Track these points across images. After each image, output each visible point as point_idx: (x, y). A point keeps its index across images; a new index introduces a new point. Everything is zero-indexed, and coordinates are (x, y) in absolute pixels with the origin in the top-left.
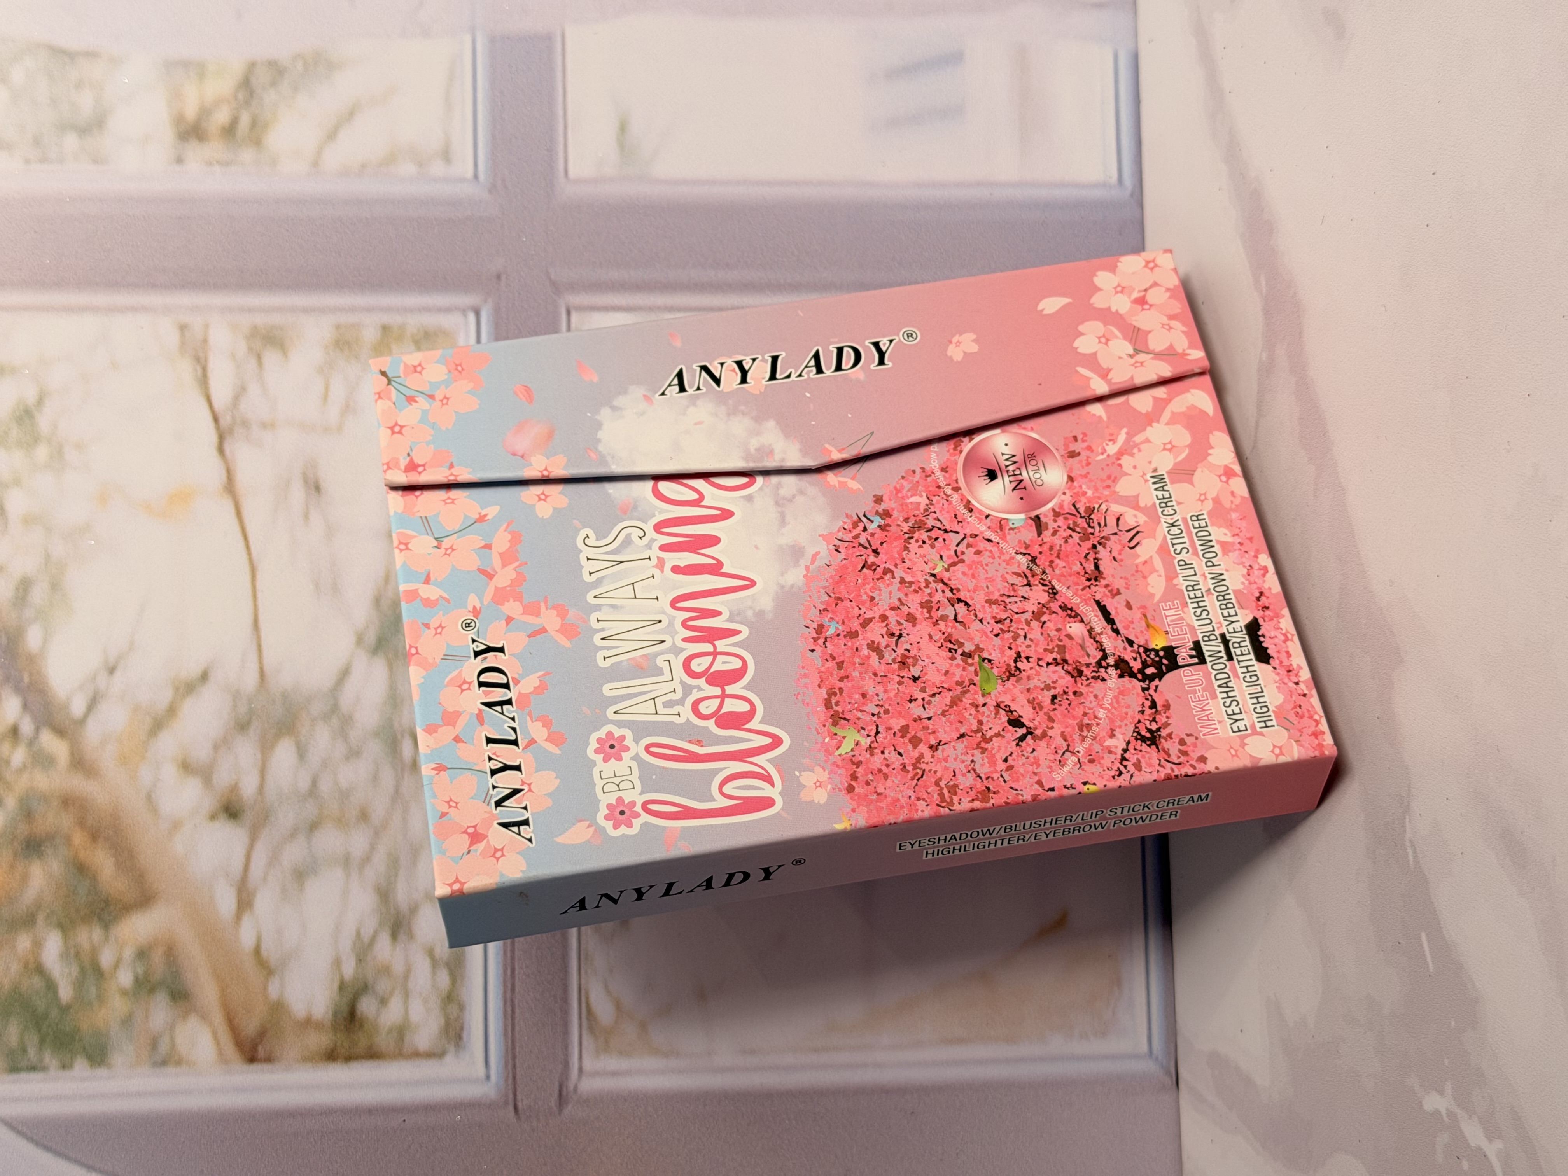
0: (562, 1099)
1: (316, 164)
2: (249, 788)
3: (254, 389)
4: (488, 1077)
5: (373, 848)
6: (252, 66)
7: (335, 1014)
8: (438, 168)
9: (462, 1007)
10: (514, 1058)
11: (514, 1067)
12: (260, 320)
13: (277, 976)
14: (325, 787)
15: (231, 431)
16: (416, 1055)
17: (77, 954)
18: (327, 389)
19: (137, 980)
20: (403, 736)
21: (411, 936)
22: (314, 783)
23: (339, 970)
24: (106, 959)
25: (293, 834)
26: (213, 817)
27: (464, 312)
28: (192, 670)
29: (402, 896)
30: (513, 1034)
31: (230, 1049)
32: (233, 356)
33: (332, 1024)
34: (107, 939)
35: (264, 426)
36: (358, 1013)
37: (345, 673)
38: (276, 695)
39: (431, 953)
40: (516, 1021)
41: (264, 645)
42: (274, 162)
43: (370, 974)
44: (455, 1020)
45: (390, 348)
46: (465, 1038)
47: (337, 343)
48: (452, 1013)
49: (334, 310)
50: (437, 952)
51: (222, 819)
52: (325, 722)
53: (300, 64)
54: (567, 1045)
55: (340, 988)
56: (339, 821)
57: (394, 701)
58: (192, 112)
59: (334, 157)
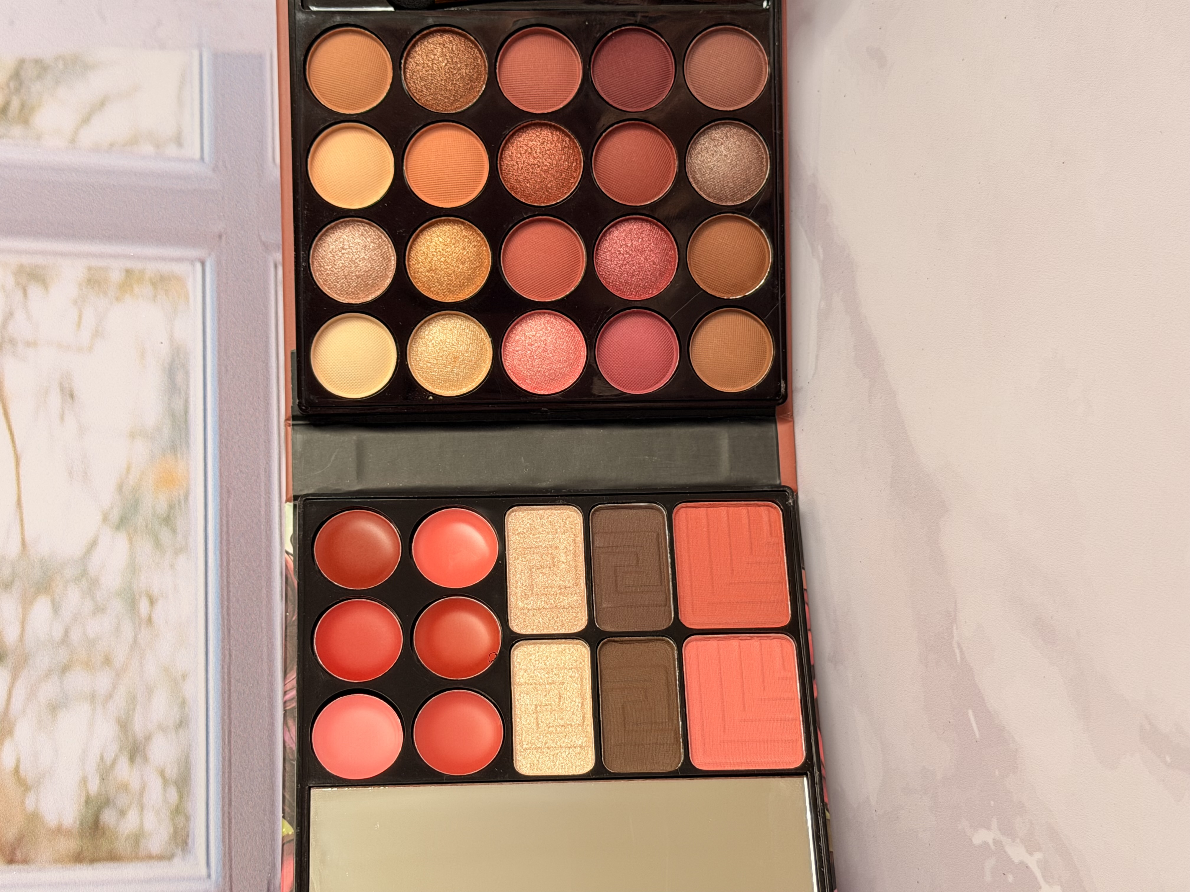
1: (73, 141)
2: (11, 636)
3: (20, 316)
4: (209, 876)
5: (114, 687)
6: (22, 62)
7: (82, 824)
8: (172, 150)
9: (187, 818)
10: (231, 860)
11: (231, 867)
12: (26, 260)
13: (32, 792)
14: (75, 636)
15: (2, 347)
16: (150, 857)
18: (80, 317)
20: (141, 597)
21: (146, 759)
22: (66, 633)
23: (86, 787)
25: (48, 674)
27: (192, 262)
29: (138, 727)
30: (229, 841)
32: (3, 288)
33: (79, 832)
35: (28, 344)
36: (102, 823)
37: (93, 544)
38: (34, 561)
39: (162, 774)
40: (233, 830)
41: (25, 520)
42: (39, 137)
43: (111, 791)
44: (182, 829)
45: (132, 287)
46: (190, 844)
47: (89, 281)
48: (179, 823)
49: (87, 255)
50: (168, 773)
52: (76, 583)
53: (61, 62)
54: (274, 849)
55: (86, 802)
56: (87, 664)
57: (133, 568)
59: (88, 136)
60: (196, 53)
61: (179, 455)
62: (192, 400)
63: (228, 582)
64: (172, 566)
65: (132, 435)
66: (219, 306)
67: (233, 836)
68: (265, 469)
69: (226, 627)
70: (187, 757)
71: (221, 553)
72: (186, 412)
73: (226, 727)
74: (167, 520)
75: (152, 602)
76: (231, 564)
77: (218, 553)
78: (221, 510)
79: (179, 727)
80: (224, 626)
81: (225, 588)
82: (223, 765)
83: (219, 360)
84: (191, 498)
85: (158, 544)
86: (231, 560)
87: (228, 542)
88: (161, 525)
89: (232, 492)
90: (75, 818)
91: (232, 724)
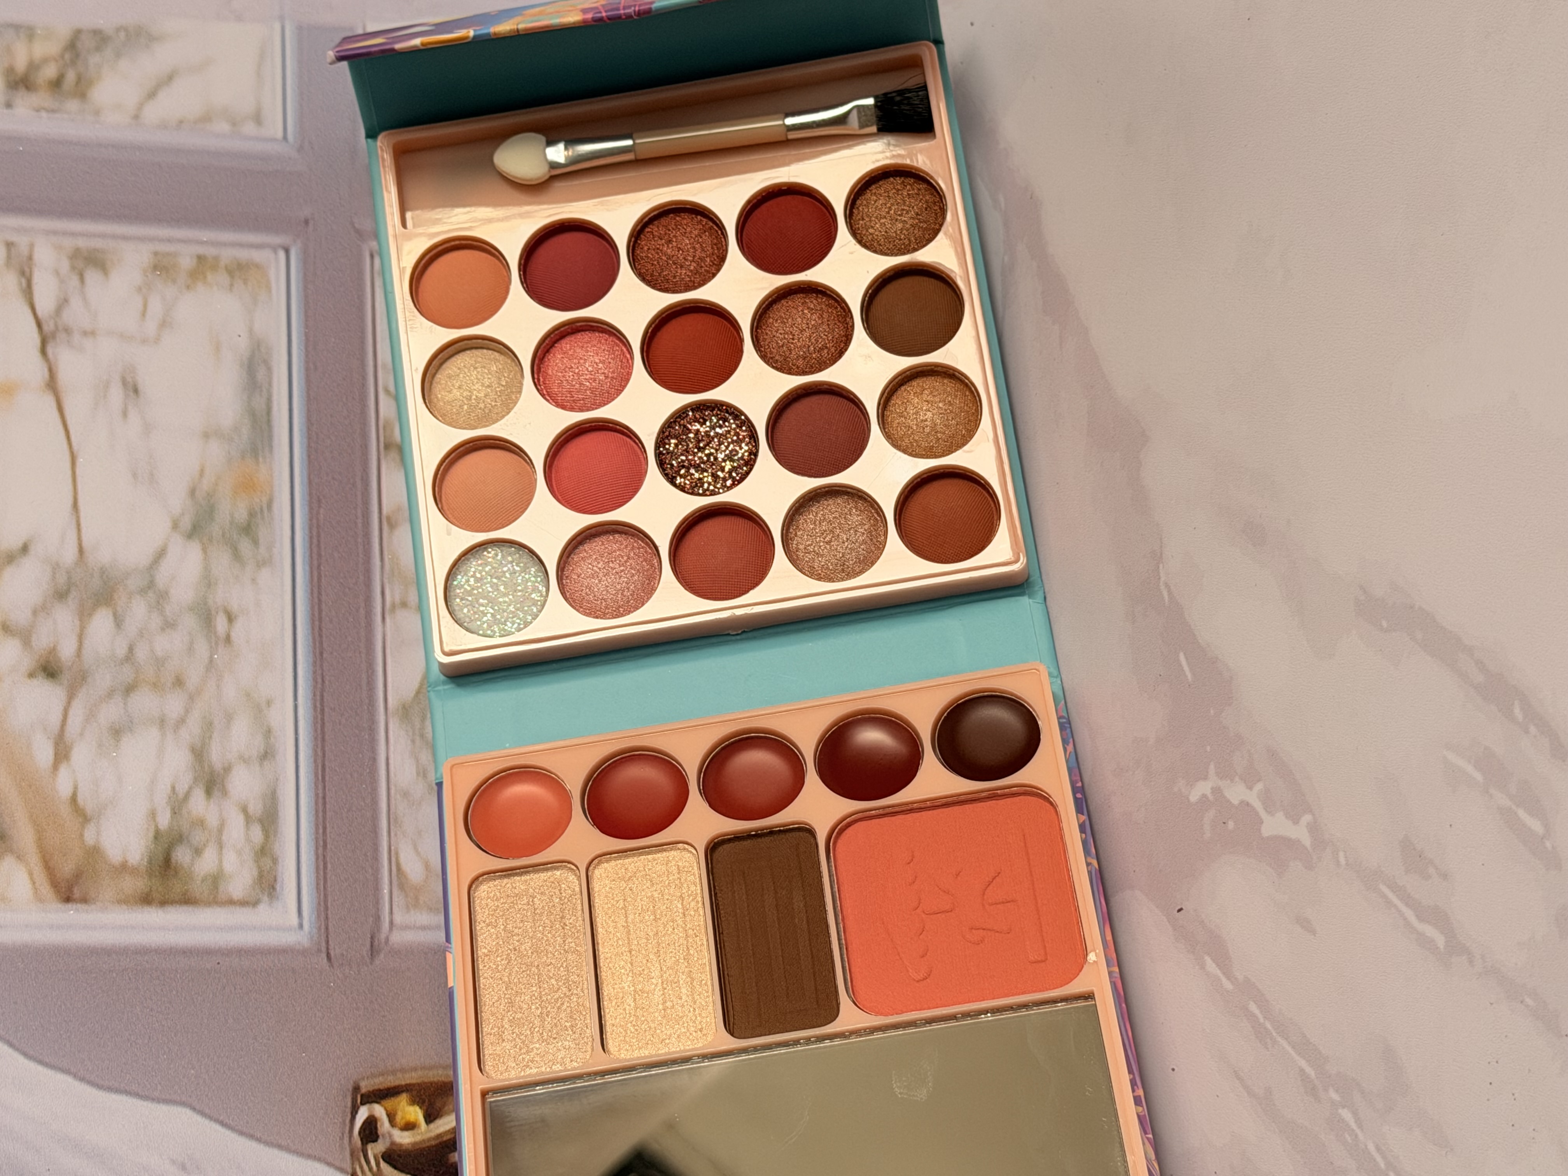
0: (373, 950)
1: (136, 117)
2: (67, 651)
3: (76, 303)
4: (301, 926)
5: (187, 711)
6: (78, 33)
7: (150, 862)
8: (250, 128)
9: (275, 861)
10: (326, 908)
11: (327, 918)
12: (82, 243)
13: (92, 824)
14: (141, 654)
15: (54, 335)
16: (231, 902)
18: (145, 306)
20: (217, 613)
21: (225, 793)
22: (131, 649)
23: (155, 821)
25: (110, 694)
26: (31, 675)
27: (275, 249)
28: (14, 543)
29: (216, 756)
30: (325, 887)
31: (46, 890)
32: (57, 273)
33: (147, 871)
35: (85, 333)
36: (173, 861)
37: (161, 554)
38: (94, 570)
39: (245, 810)
40: (328, 876)
41: (83, 524)
42: (97, 113)
43: (185, 826)
44: (268, 872)
45: (205, 275)
46: (278, 889)
47: (155, 268)
48: (265, 865)
49: (152, 239)
50: (251, 809)
51: (40, 678)
52: (142, 595)
53: (122, 34)
54: (378, 900)
55: (156, 838)
56: (155, 685)
57: (208, 581)
58: (21, 64)
59: (153, 112)
60: (277, 26)
61: (261, 459)
62: (275, 398)
63: (320, 600)
64: (254, 580)
65: (206, 436)
66: (306, 297)
67: (329, 882)
68: (362, 477)
69: (318, 650)
70: (274, 792)
71: (311, 568)
72: (269, 412)
73: (319, 761)
75: (231, 619)
76: (323, 580)
77: (307, 568)
78: (311, 520)
79: (264, 759)
80: (315, 648)
81: (316, 607)
82: (316, 803)
83: (307, 356)
84: (275, 506)
85: (236, 555)
86: (323, 576)
87: (319, 555)
88: (240, 535)
89: (323, 501)
90: (143, 855)
91: (326, 758)
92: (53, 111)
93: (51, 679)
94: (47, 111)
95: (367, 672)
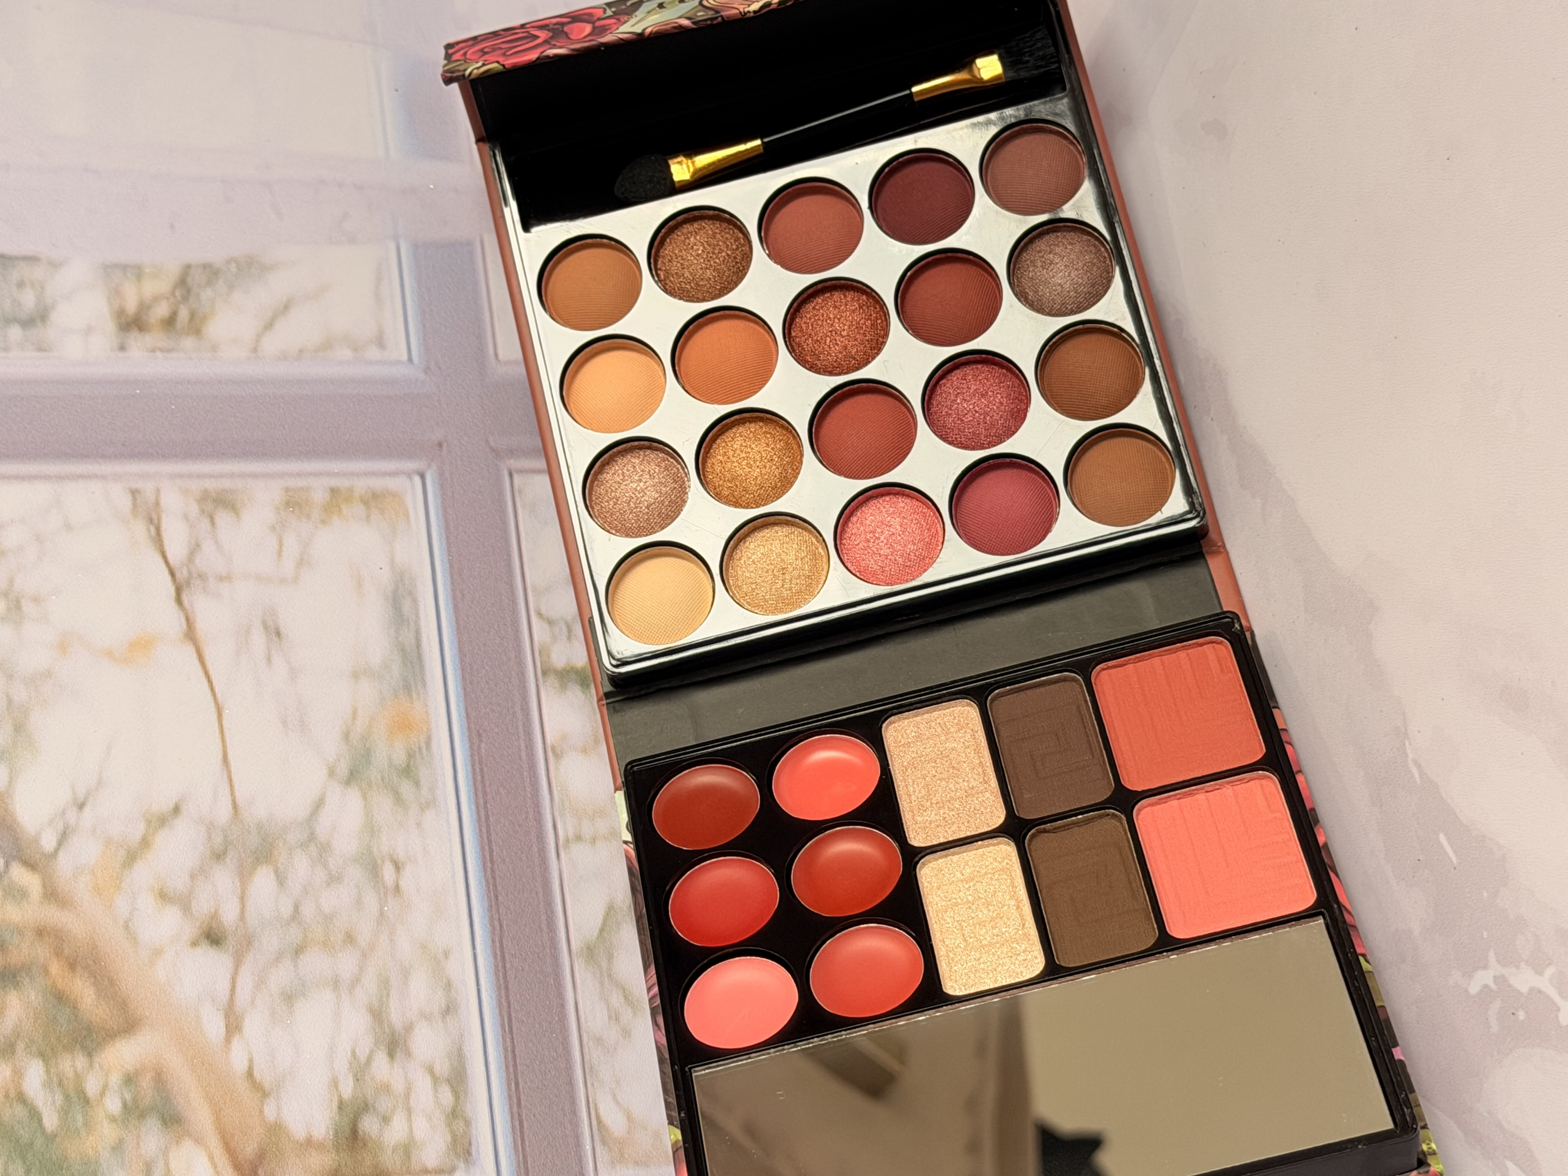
1: (255, 350)
2: (229, 915)
3: (208, 547)
5: (361, 969)
6: (187, 268)
7: (336, 1134)
8: (373, 353)
9: (468, 1123)
10: (527, 1172)
12: (210, 485)
13: (271, 1098)
14: (308, 911)
15: (188, 583)
16: (425, 1172)
17: (60, 1084)
18: (281, 545)
19: (125, 1105)
20: (383, 862)
21: (408, 1054)
22: (296, 908)
23: (337, 1090)
24: (92, 1087)
25: (279, 958)
26: (194, 944)
27: (409, 475)
28: (164, 805)
29: (396, 1016)
30: (523, 1149)
31: (228, 1173)
32: (186, 517)
33: (333, 1144)
34: (91, 1065)
35: (221, 579)
36: (361, 1133)
37: (319, 804)
38: (250, 826)
39: (431, 1070)
40: (526, 1134)
41: (235, 779)
42: (214, 348)
43: (369, 1094)
44: (462, 1136)
45: (340, 508)
46: (474, 1154)
47: (288, 504)
48: (458, 1129)
49: (282, 475)
50: (437, 1069)
51: (204, 946)
52: (303, 850)
53: (233, 265)
54: (581, 1157)
55: (340, 1108)
56: (325, 944)
57: (371, 829)
58: (131, 306)
59: (271, 344)
60: (392, 246)
61: (414, 696)
62: (424, 631)
63: (490, 841)
64: (419, 824)
65: (356, 676)
66: (446, 521)
67: (527, 1143)
68: (522, 706)
69: (492, 893)
70: (460, 1049)
71: (477, 807)
72: (418, 645)
73: (505, 1012)
74: (408, 771)
75: (398, 867)
76: (491, 819)
77: (473, 807)
78: (472, 756)
79: (446, 1014)
80: (489, 891)
81: (487, 848)
82: (506, 1058)
83: (453, 583)
84: (434, 744)
85: (398, 799)
86: (490, 814)
87: (485, 793)
88: (400, 777)
89: (484, 735)
90: (328, 1127)
91: (512, 1008)
92: (169, 351)
93: (215, 946)
94: (161, 350)
95: (546, 913)
